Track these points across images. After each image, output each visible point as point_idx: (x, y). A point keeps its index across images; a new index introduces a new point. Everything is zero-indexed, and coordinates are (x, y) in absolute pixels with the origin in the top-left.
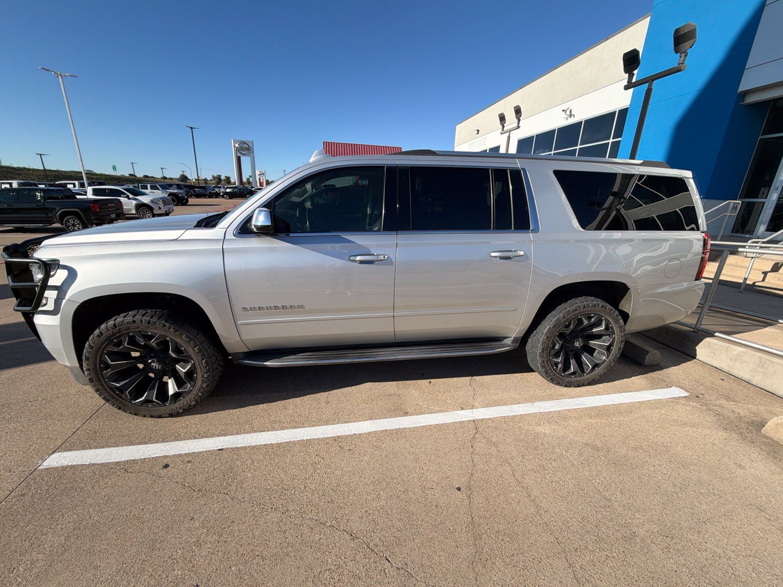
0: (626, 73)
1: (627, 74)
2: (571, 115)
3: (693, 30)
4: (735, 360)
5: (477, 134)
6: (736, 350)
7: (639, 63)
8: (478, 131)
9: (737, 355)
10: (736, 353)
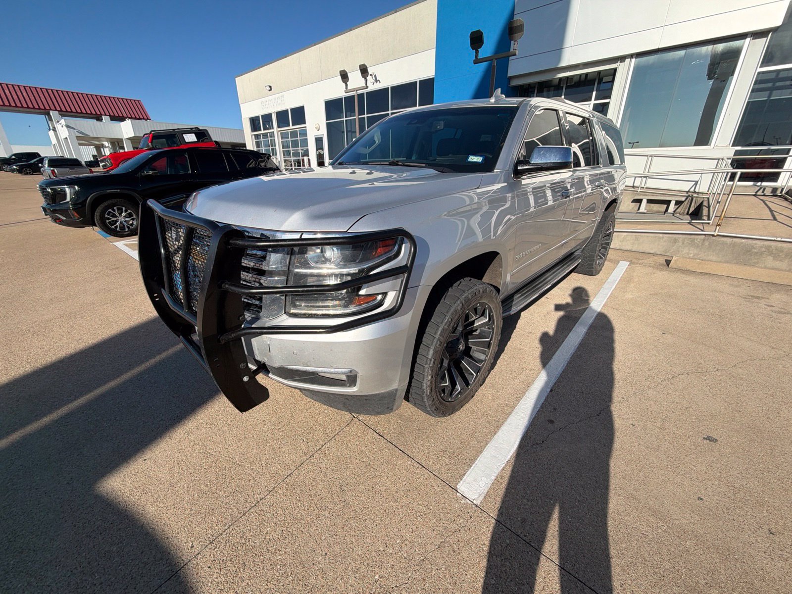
0: (473, 49)
1: (474, 51)
2: (377, 81)
3: (522, 25)
4: (623, 241)
5: (270, 90)
6: (622, 235)
7: (483, 43)
8: (270, 87)
9: (624, 238)
10: (623, 237)
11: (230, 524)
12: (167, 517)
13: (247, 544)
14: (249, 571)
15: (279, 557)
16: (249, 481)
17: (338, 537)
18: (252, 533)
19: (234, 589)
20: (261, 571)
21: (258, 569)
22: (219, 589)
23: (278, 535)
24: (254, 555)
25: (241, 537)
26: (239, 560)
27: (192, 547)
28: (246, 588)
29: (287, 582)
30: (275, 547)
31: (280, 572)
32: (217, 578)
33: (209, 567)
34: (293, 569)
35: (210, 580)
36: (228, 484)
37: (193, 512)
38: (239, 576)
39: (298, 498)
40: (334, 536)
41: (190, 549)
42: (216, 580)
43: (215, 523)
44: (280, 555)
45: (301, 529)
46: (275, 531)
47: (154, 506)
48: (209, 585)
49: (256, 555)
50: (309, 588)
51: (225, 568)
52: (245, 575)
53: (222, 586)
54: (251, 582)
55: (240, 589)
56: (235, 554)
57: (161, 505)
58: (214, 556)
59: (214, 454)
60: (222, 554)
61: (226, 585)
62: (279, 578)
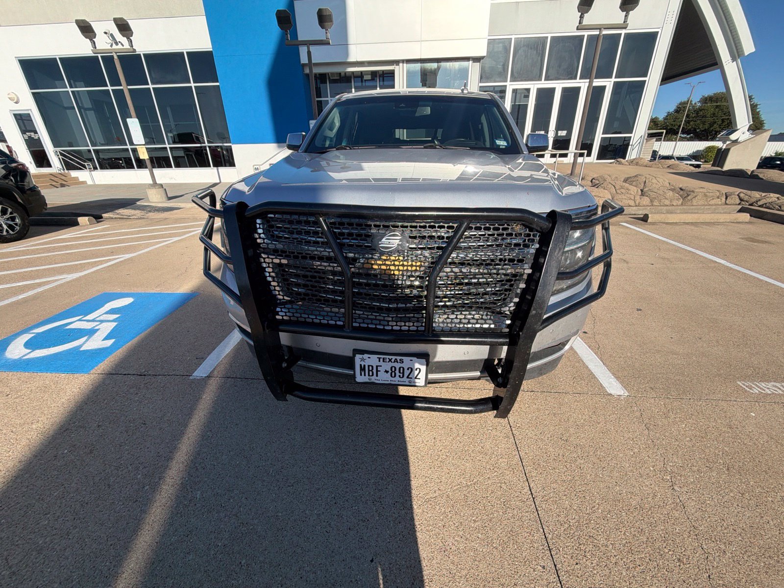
3: (331, 15)
11: (540, 525)
12: (487, 574)
13: (572, 524)
14: (600, 537)
15: (600, 510)
16: (501, 487)
17: (606, 468)
18: (562, 516)
19: (611, 555)
20: (606, 529)
21: (602, 530)
22: (605, 567)
23: (578, 500)
24: (586, 525)
25: (561, 525)
26: (584, 538)
27: (544, 567)
28: (615, 547)
29: (626, 518)
30: (588, 508)
31: (614, 517)
32: (592, 563)
33: (577, 564)
34: (617, 508)
35: (591, 569)
36: (489, 504)
37: (500, 548)
38: (600, 546)
39: (550, 468)
40: (604, 469)
41: (544, 570)
42: (593, 565)
43: (529, 536)
44: (598, 509)
45: (583, 483)
46: (573, 500)
47: (458, 580)
48: (595, 572)
49: (587, 524)
50: (639, 508)
51: (585, 552)
52: (602, 542)
53: (603, 563)
54: (611, 541)
55: (613, 551)
56: (576, 538)
57: (464, 573)
58: (567, 554)
59: (437, 494)
60: (570, 548)
61: (603, 560)
62: (619, 521)
